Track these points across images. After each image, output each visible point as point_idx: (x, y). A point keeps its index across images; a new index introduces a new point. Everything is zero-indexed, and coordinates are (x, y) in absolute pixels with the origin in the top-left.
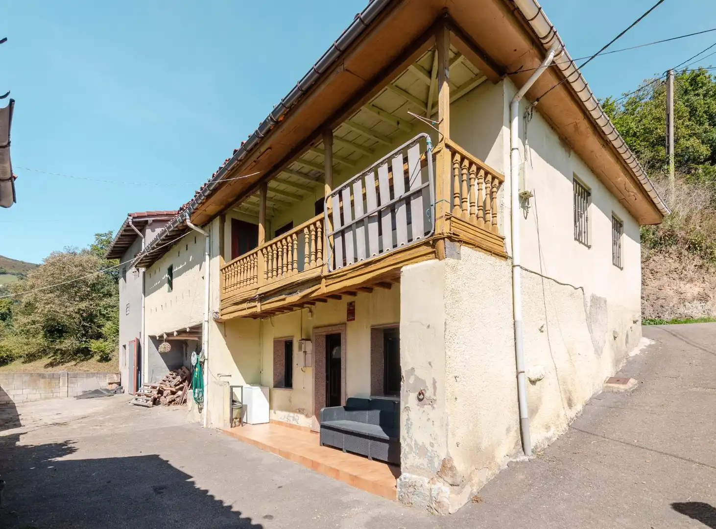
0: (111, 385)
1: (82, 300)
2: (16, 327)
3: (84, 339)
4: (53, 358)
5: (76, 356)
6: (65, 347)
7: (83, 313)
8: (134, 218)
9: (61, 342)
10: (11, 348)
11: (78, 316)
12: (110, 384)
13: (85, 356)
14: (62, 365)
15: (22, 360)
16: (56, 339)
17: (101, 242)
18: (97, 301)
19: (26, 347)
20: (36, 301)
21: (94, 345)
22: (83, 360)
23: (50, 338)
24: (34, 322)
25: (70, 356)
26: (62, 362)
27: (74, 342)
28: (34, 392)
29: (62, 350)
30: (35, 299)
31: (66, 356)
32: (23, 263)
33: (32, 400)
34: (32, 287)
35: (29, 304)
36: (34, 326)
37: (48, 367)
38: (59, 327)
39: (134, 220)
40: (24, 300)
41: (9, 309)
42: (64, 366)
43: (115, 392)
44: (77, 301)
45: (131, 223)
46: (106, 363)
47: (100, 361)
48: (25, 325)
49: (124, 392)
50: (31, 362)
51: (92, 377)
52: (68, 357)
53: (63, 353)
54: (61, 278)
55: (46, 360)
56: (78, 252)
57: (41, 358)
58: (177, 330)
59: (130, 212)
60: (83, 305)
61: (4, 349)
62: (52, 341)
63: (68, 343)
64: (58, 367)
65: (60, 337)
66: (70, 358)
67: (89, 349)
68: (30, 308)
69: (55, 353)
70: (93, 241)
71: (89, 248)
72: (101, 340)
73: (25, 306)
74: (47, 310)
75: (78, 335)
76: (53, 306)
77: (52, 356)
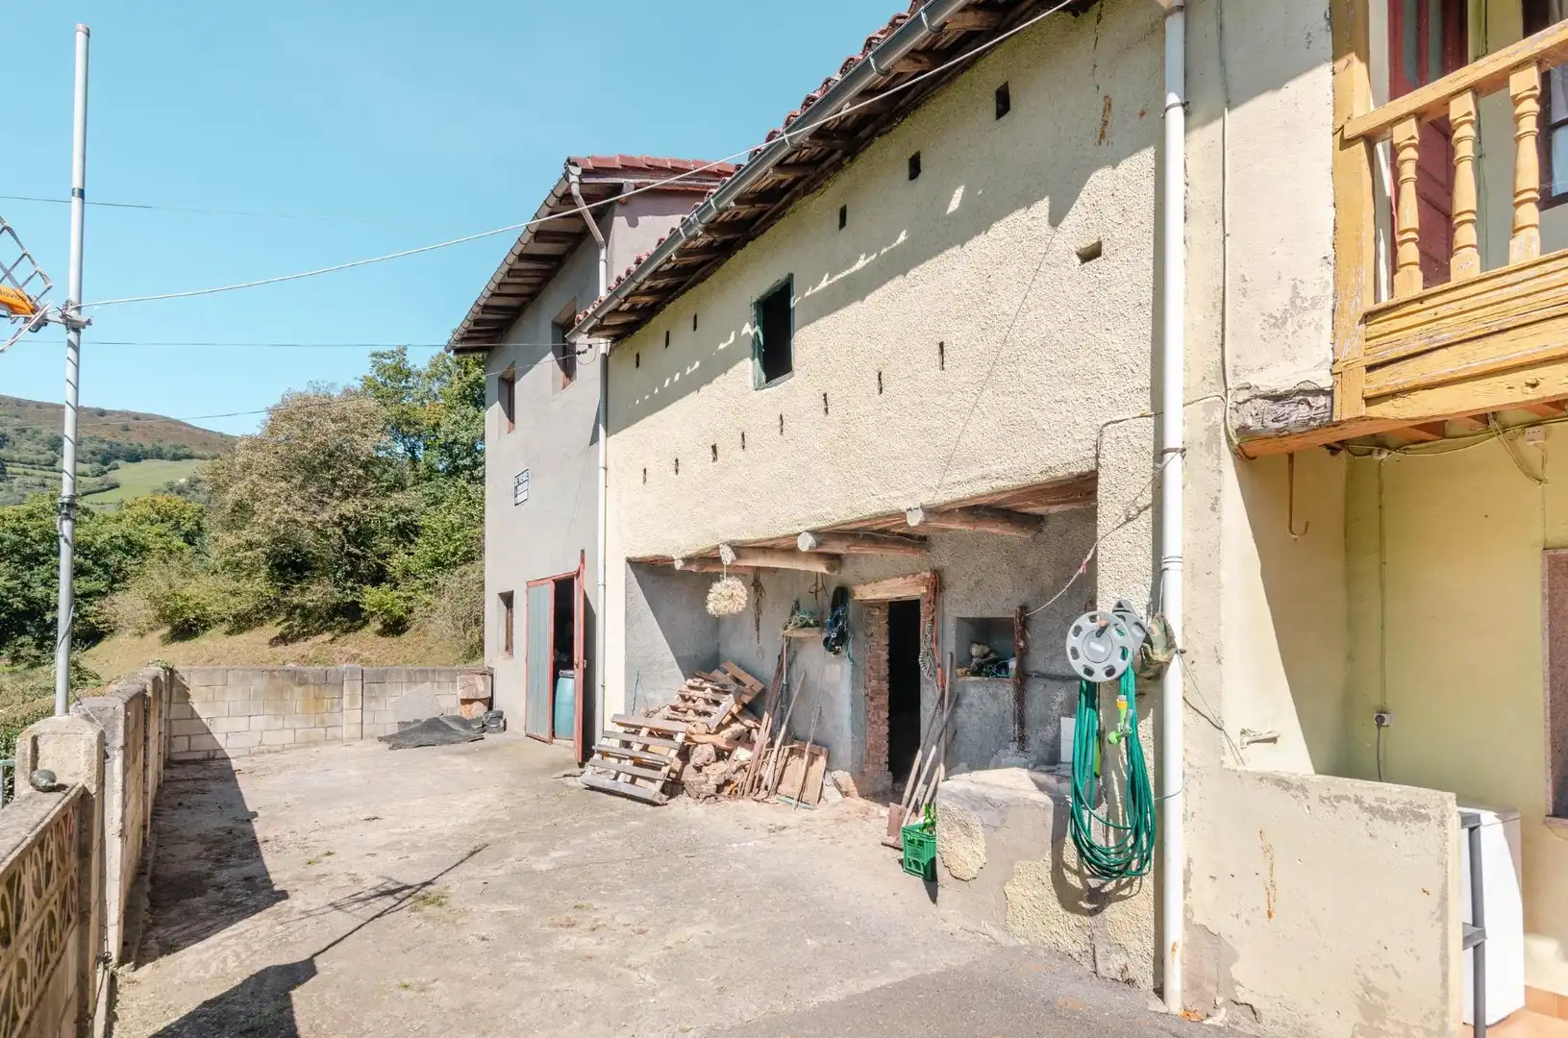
0: (468, 706)
1: (346, 495)
2: (215, 557)
3: (349, 584)
4: (286, 624)
5: (333, 620)
6: (312, 601)
7: (347, 526)
8: (586, 173)
9: (303, 590)
10: (203, 602)
11: (339, 531)
12: (466, 702)
13: (353, 621)
14: (306, 640)
15: (225, 627)
16: (293, 583)
17: (382, 370)
18: (378, 501)
19: (232, 600)
20: (255, 499)
21: (371, 597)
22: (346, 631)
23: (280, 581)
24: (250, 545)
25: (321, 621)
26: (304, 634)
27: (330, 589)
28: (279, 723)
29: (303, 607)
30: (252, 493)
31: (311, 621)
32: (221, 435)
33: (272, 749)
34: (247, 467)
35: (240, 507)
36: (249, 553)
37: (276, 645)
38: (297, 558)
39: (585, 180)
40: (230, 497)
41: (198, 524)
42: (309, 643)
43: (484, 728)
44: (337, 498)
45: (575, 190)
46: (395, 640)
47: (382, 633)
48: (233, 551)
49: (505, 729)
50: (241, 632)
51: (422, 682)
52: (316, 622)
53: (307, 614)
54: (306, 448)
55: (272, 629)
56: (336, 393)
57: (262, 625)
58: (815, 525)
59: (574, 155)
60: (349, 508)
61: (191, 603)
62: (282, 588)
63: (318, 593)
64: (297, 644)
65: (299, 580)
66: (321, 625)
67: (361, 606)
68: (241, 511)
69: (290, 614)
70: (365, 368)
71: (358, 385)
72: (385, 586)
73: (233, 511)
74: (276, 517)
75: (339, 574)
76: (290, 509)
77: (284, 621)
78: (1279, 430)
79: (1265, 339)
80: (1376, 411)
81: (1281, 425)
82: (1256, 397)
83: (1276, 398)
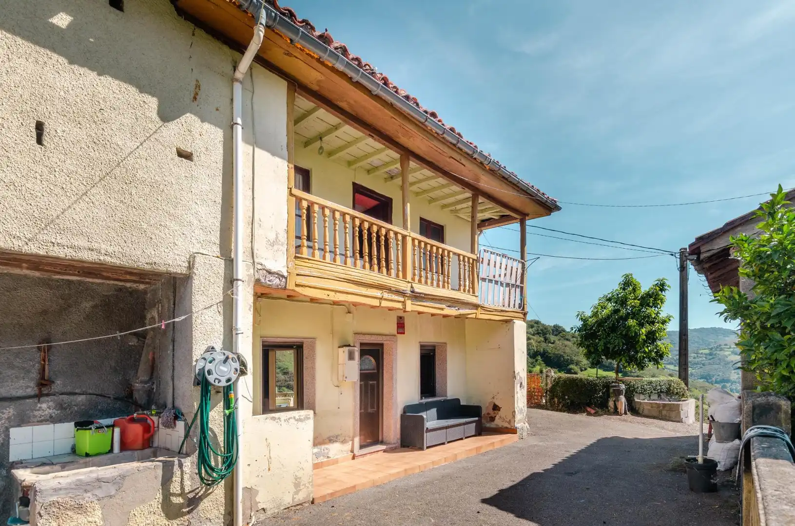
78: (269, 285)
79: (267, 248)
80: (298, 289)
81: (271, 283)
82: (264, 269)
83: (270, 272)
